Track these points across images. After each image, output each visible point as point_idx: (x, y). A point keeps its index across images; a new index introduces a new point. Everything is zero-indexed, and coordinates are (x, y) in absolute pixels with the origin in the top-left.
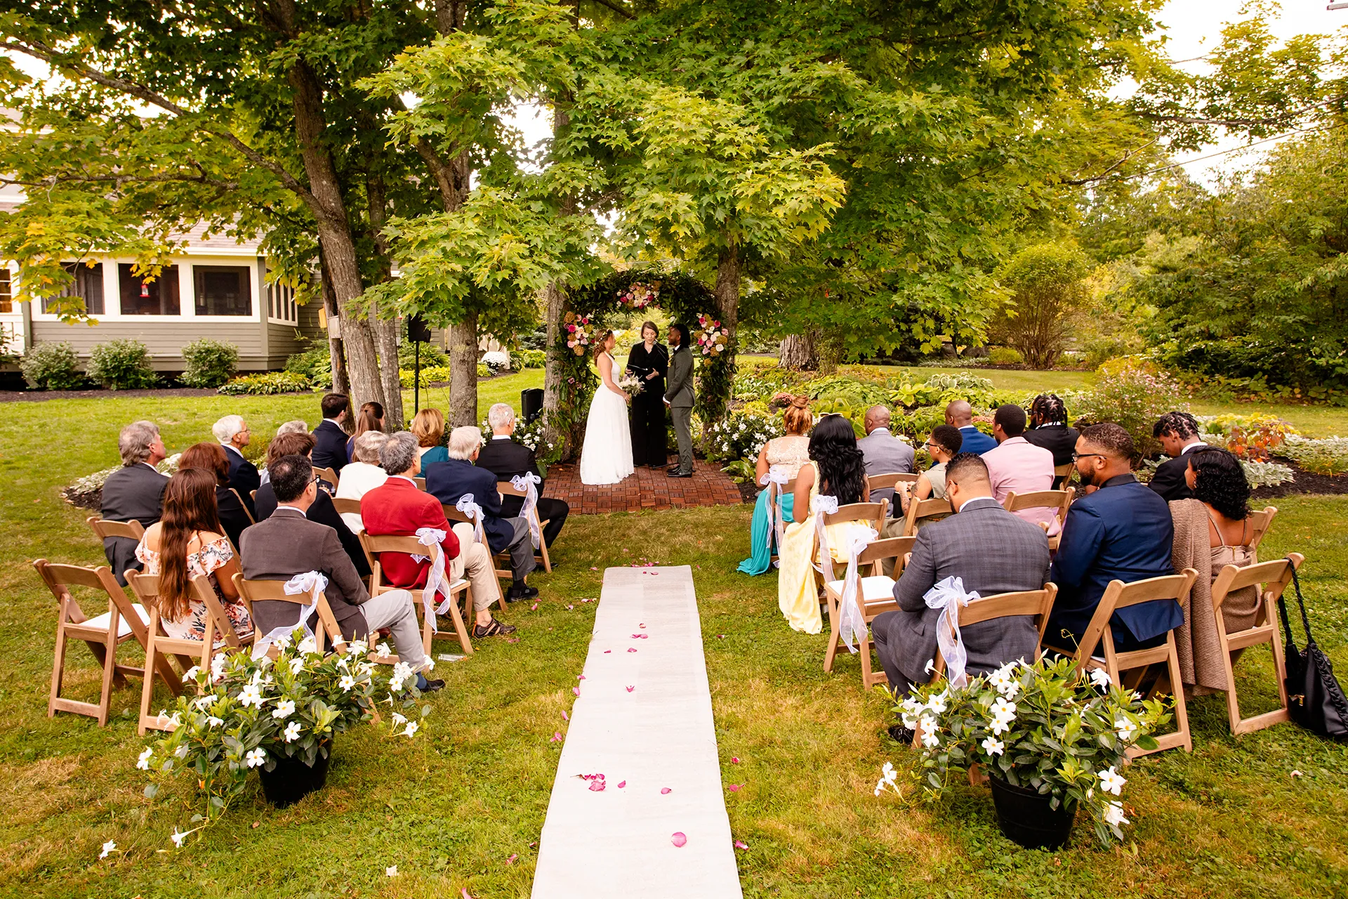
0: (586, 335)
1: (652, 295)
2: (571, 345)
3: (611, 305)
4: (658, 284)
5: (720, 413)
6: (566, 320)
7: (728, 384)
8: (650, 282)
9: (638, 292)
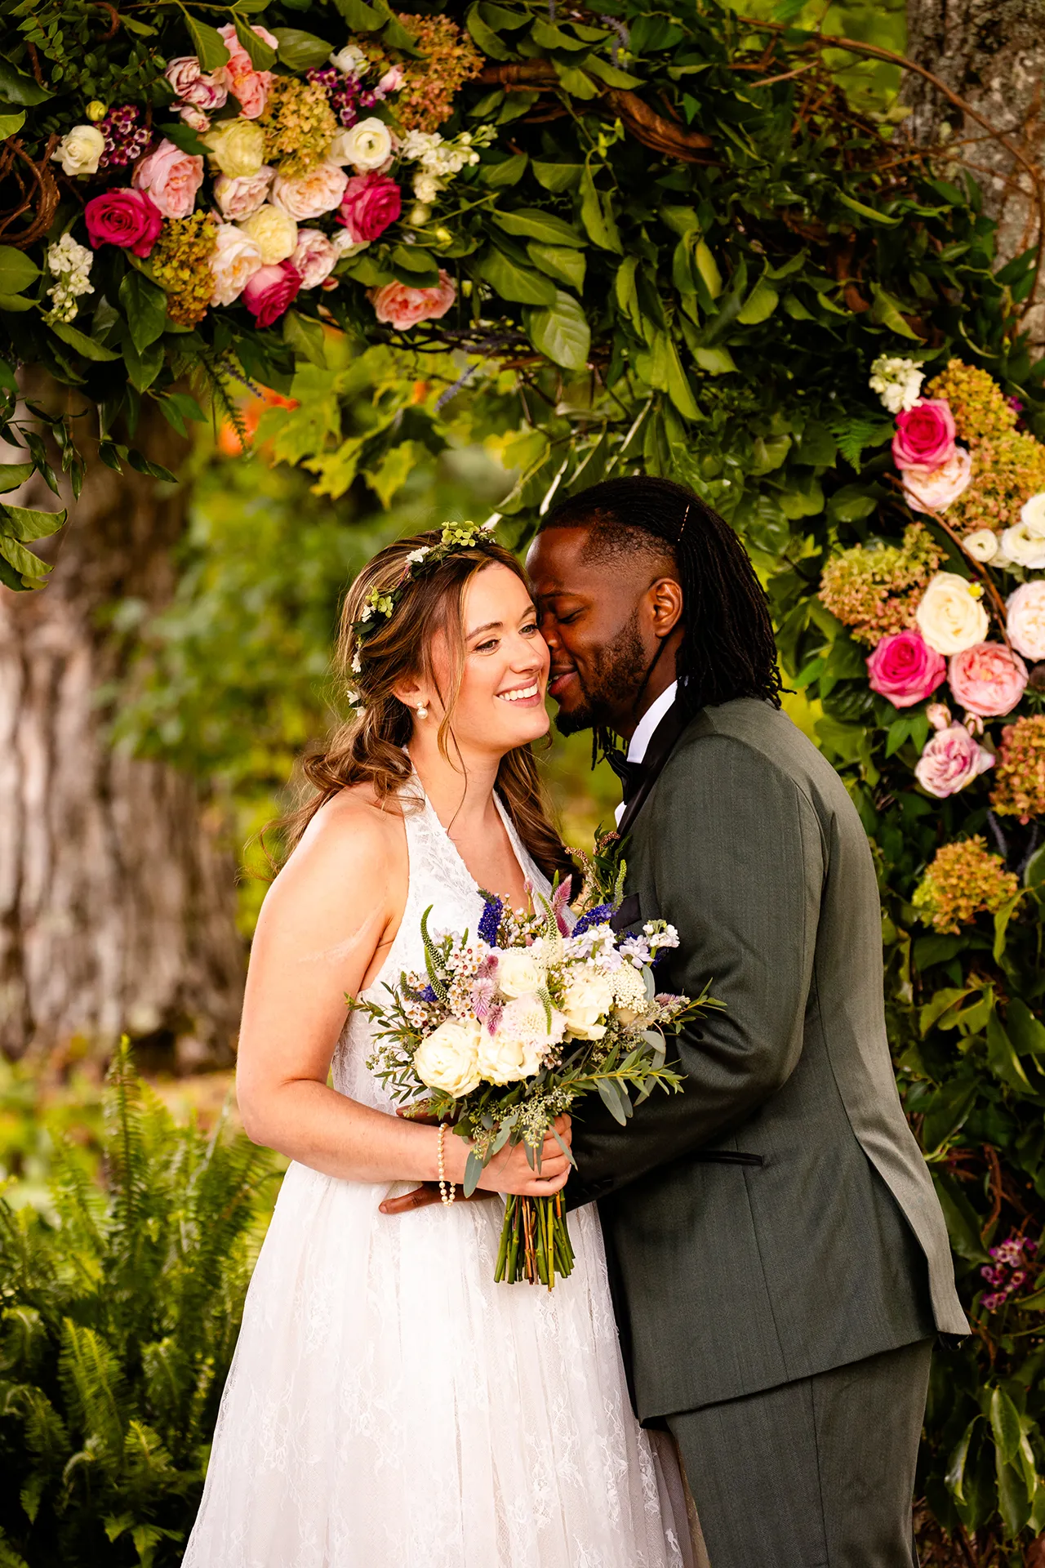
8: (371, 39)
9: (257, 137)
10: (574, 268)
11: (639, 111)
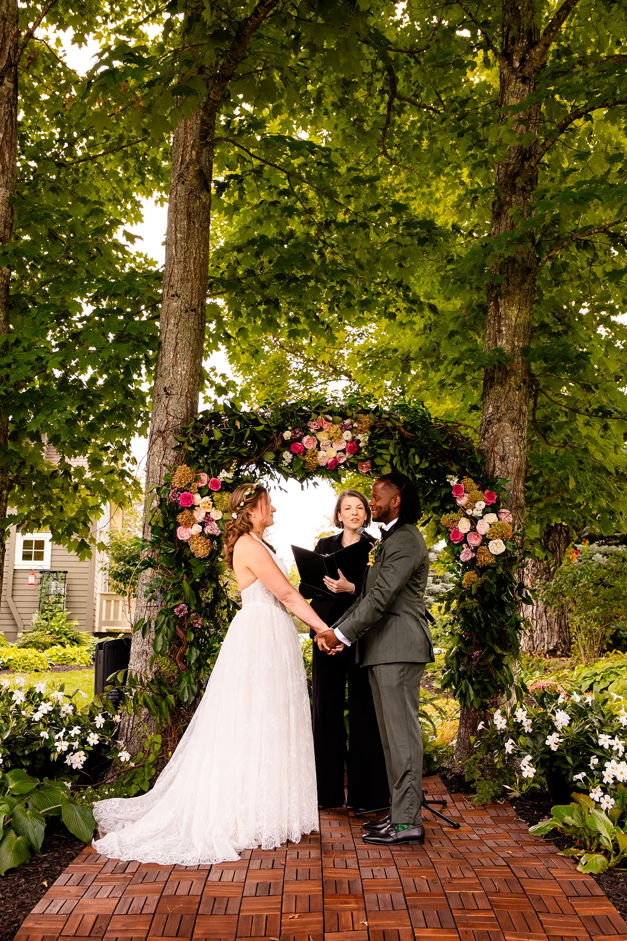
0: (216, 515)
1: (355, 442)
2: (183, 534)
3: (270, 456)
4: (367, 419)
5: (501, 689)
6: (176, 483)
7: (517, 627)
8: (351, 417)
9: (327, 435)
10: (388, 458)
11: (403, 430)
